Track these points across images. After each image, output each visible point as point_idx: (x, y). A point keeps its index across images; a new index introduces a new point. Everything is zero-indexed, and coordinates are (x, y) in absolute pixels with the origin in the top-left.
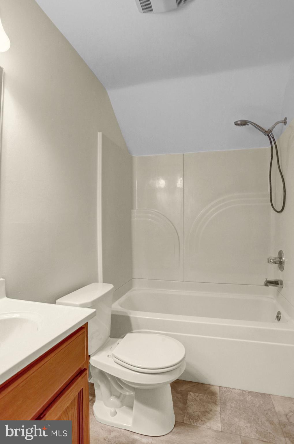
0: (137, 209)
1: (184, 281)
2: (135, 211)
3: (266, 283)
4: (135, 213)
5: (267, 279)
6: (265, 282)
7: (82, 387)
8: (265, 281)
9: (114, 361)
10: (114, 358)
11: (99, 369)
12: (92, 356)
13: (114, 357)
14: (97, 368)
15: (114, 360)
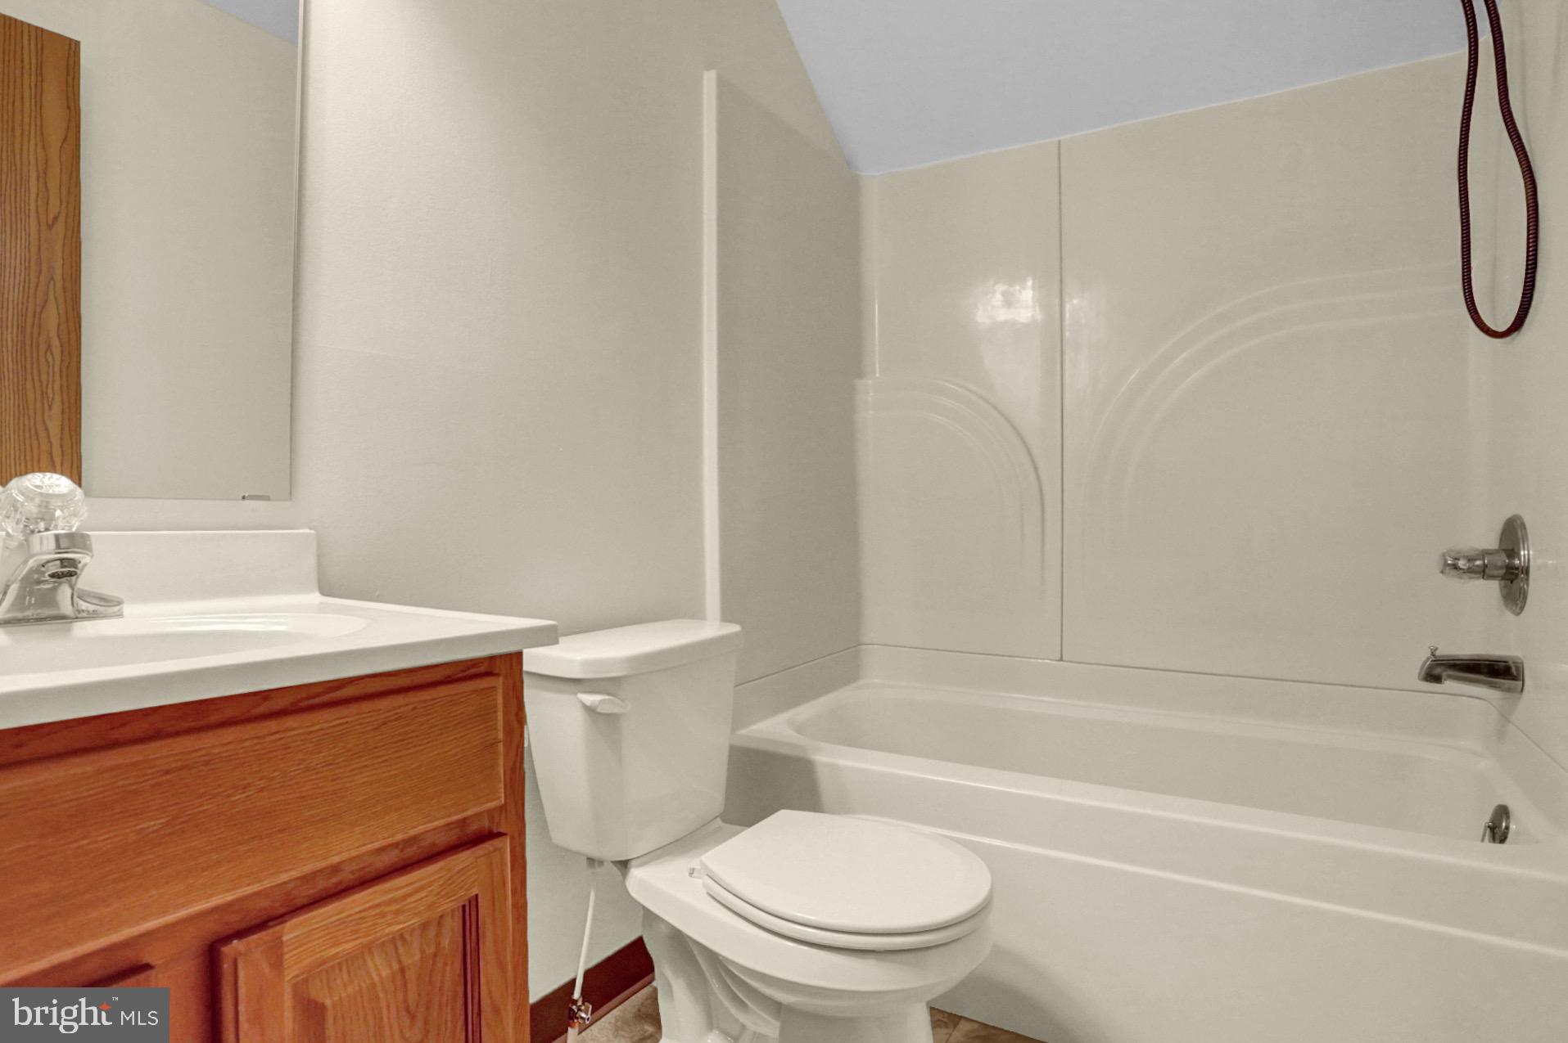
0: (878, 375)
1: (1061, 660)
2: (870, 382)
3: (1431, 668)
4: (869, 391)
5: (1437, 649)
6: (1425, 662)
7: (474, 892)
8: (1425, 658)
9: (705, 892)
10: (706, 877)
11: (673, 926)
12: (633, 863)
13: (708, 875)
14: (662, 920)
15: (705, 885)
